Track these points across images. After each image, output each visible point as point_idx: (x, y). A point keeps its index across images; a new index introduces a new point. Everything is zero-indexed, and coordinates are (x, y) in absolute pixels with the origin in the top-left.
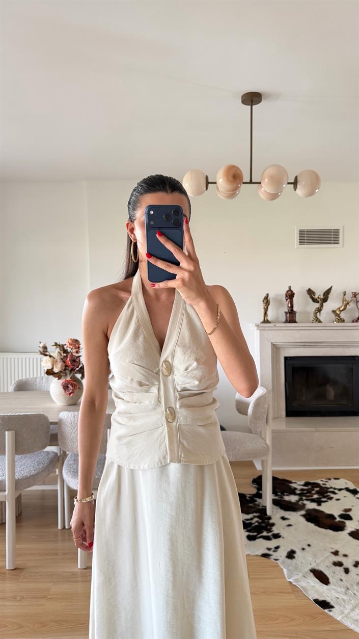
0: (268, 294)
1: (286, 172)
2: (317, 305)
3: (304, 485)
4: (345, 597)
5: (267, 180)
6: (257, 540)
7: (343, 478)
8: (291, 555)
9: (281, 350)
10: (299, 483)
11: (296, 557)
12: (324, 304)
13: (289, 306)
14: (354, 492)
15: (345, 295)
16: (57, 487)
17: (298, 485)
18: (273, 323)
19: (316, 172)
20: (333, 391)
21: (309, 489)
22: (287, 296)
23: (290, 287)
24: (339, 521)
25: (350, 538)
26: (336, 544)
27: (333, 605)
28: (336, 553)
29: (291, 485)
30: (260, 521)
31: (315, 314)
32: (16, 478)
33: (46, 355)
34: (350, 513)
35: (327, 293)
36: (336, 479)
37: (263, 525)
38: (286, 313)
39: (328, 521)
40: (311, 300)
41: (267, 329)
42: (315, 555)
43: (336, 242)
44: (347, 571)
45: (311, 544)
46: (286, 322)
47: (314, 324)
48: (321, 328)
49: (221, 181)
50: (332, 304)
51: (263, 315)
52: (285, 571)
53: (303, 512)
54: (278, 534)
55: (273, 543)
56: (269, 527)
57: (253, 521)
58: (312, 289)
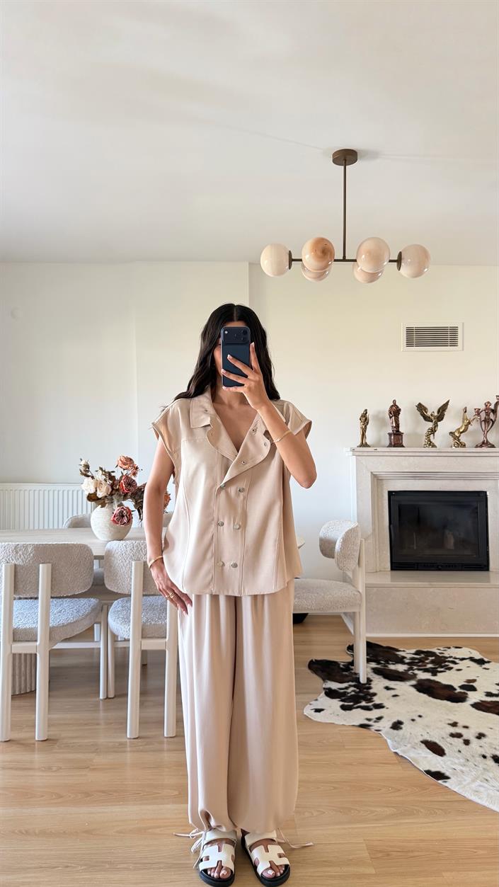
0: (366, 410)
1: (388, 246)
2: (430, 425)
3: (413, 654)
4: (464, 769)
5: (363, 256)
6: (354, 710)
7: (466, 646)
8: (397, 726)
9: (384, 482)
10: (408, 651)
11: (404, 728)
12: (439, 423)
13: (394, 425)
14: (481, 662)
15: (466, 412)
16: (100, 645)
17: (408, 653)
18: (373, 447)
19: (424, 246)
20: (452, 537)
21: (423, 658)
22: (390, 413)
23: (394, 401)
24: (460, 692)
25: (474, 710)
26: (455, 715)
27: (450, 776)
28: (454, 725)
29: (398, 653)
30: (358, 690)
31: (428, 436)
32: (51, 625)
33: (88, 476)
34: (474, 684)
35: (443, 409)
36: (457, 648)
37: (361, 694)
38: (390, 434)
39: (447, 692)
40: (422, 417)
41: (366, 454)
42: (427, 726)
43: (454, 343)
44: (467, 742)
45: (421, 714)
46: (390, 445)
47: (427, 449)
48: (436, 454)
49: (308, 257)
50: (449, 424)
51: (360, 436)
52: (389, 741)
53: (414, 682)
54: (382, 704)
55: (375, 713)
56: (369, 697)
57: (349, 691)
58: (423, 404)
